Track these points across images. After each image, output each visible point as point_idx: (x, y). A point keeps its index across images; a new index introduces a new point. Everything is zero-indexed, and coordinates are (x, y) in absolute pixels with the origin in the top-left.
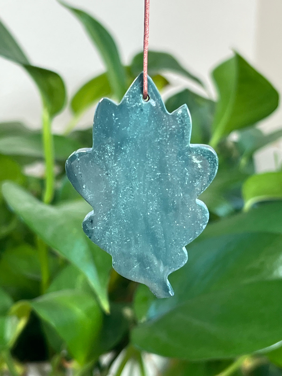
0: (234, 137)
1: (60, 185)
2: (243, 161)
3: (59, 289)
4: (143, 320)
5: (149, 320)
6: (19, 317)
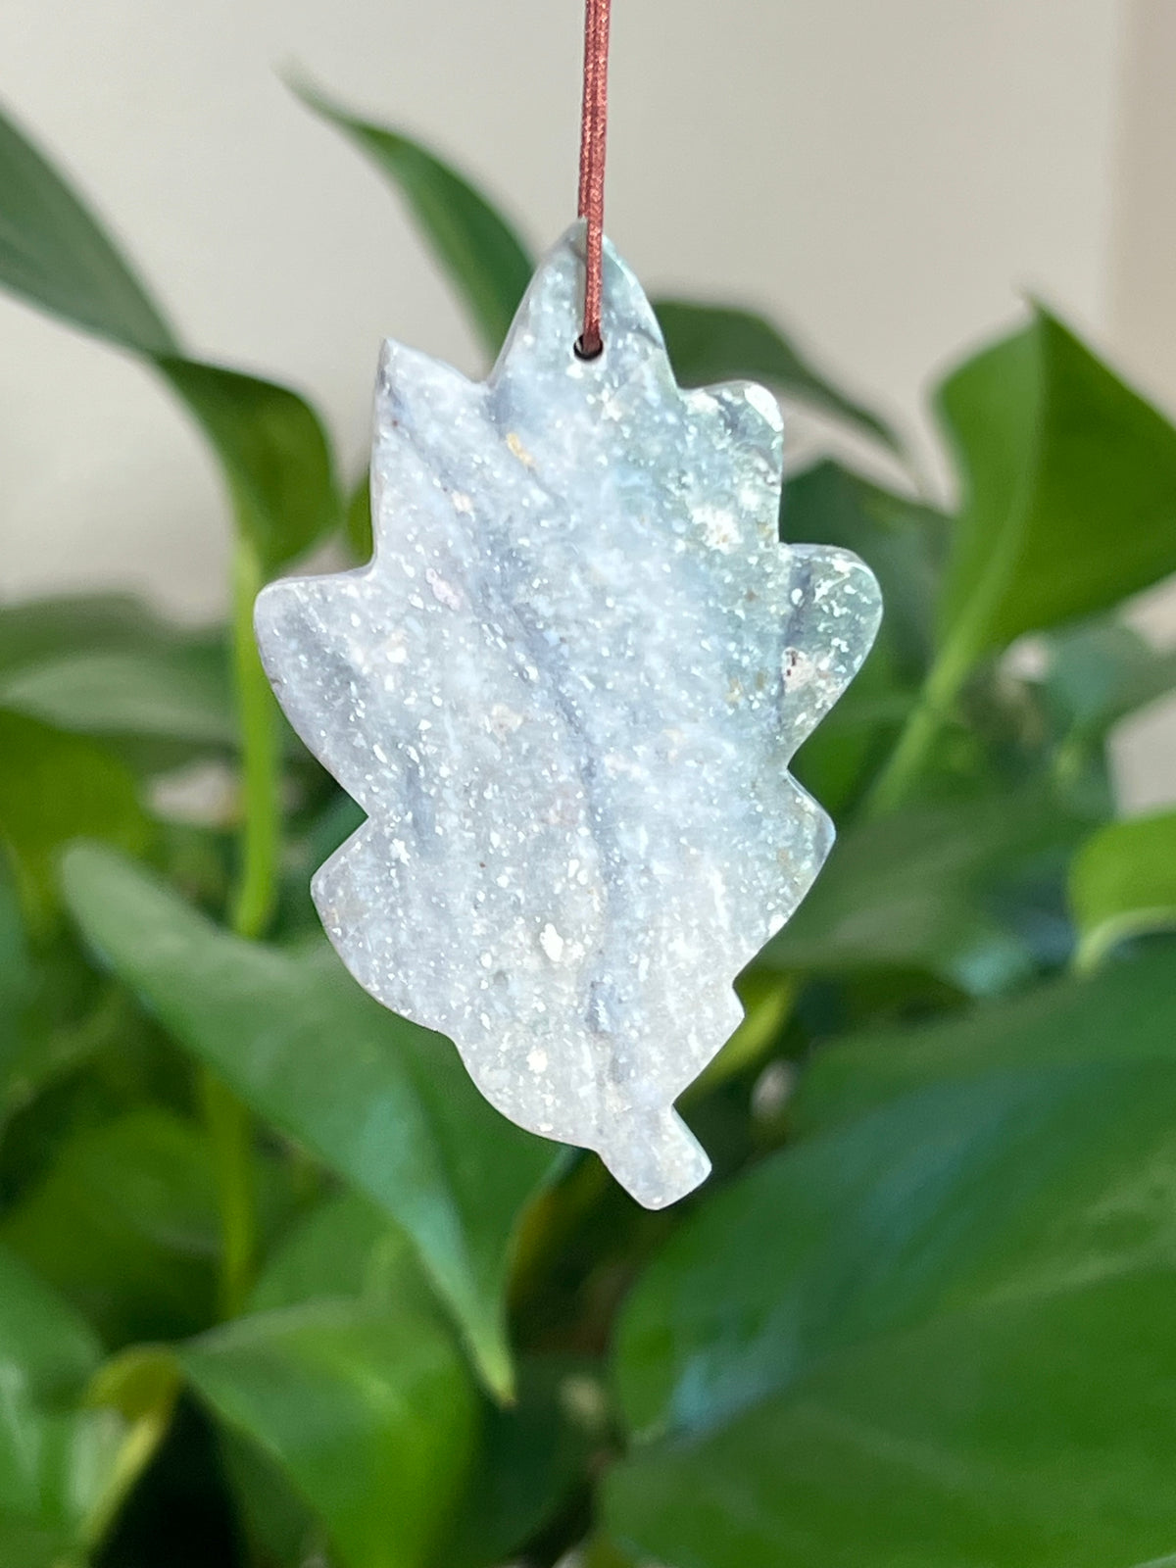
0: (1029, 660)
2: (1066, 763)
3: (293, 1298)
4: (652, 1430)
6: (129, 1417)
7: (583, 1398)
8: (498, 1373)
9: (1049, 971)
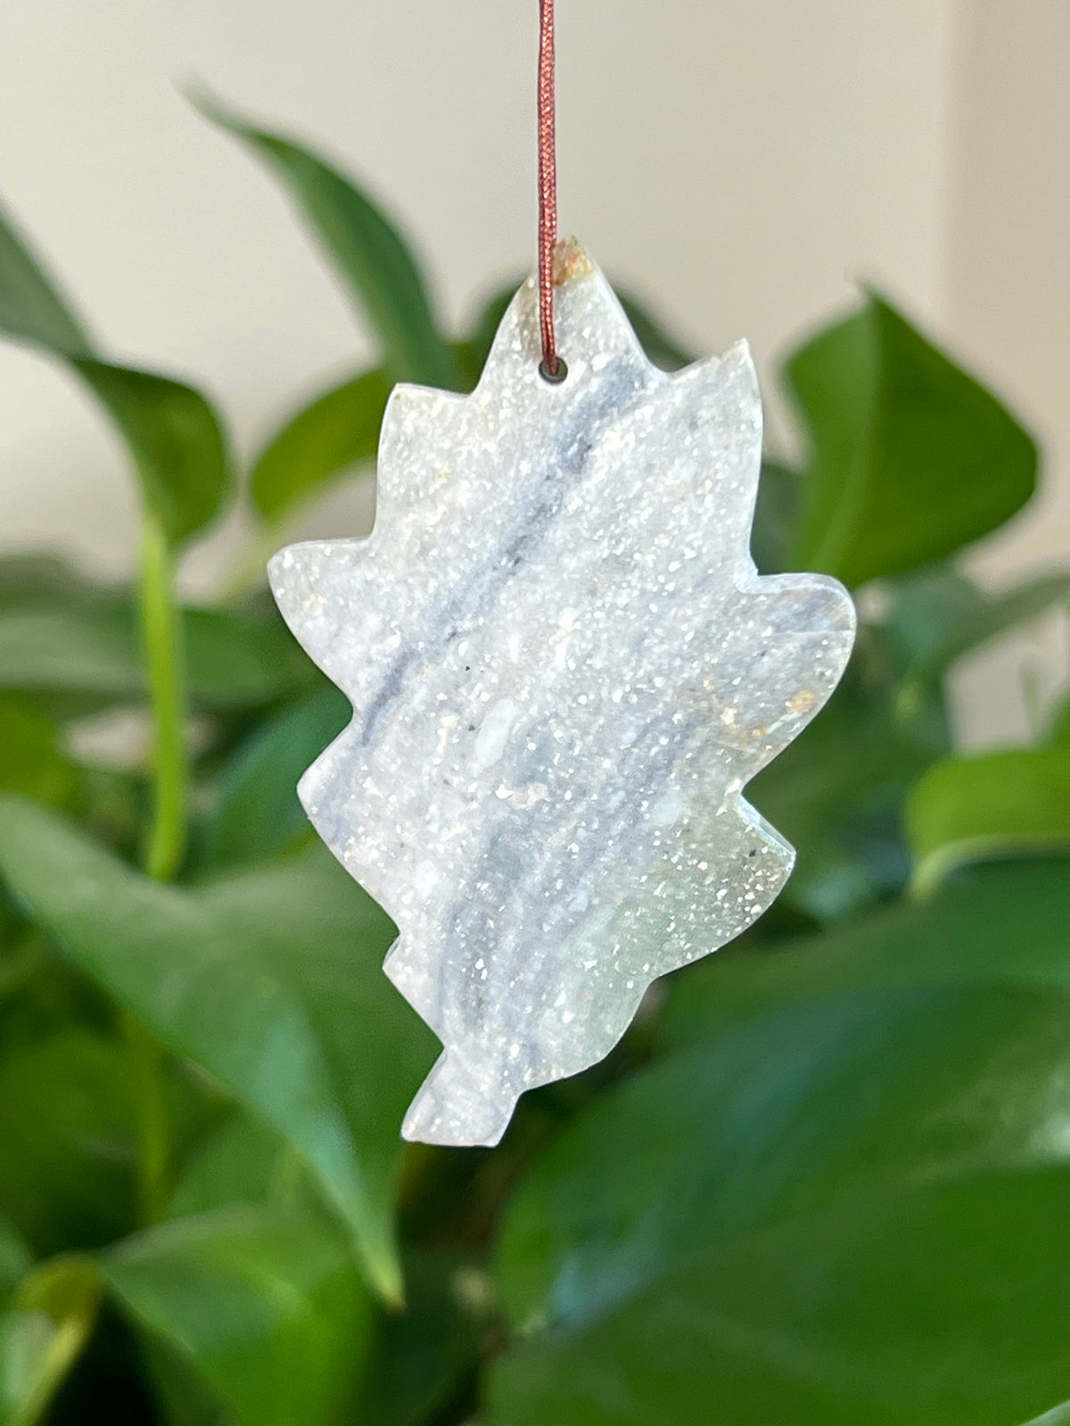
1: (209, 801)
2: (907, 701)
4: (532, 1323)
5: (556, 1324)
6: (56, 1318)
7: (473, 1288)
8: (387, 1280)
9: (889, 895)
